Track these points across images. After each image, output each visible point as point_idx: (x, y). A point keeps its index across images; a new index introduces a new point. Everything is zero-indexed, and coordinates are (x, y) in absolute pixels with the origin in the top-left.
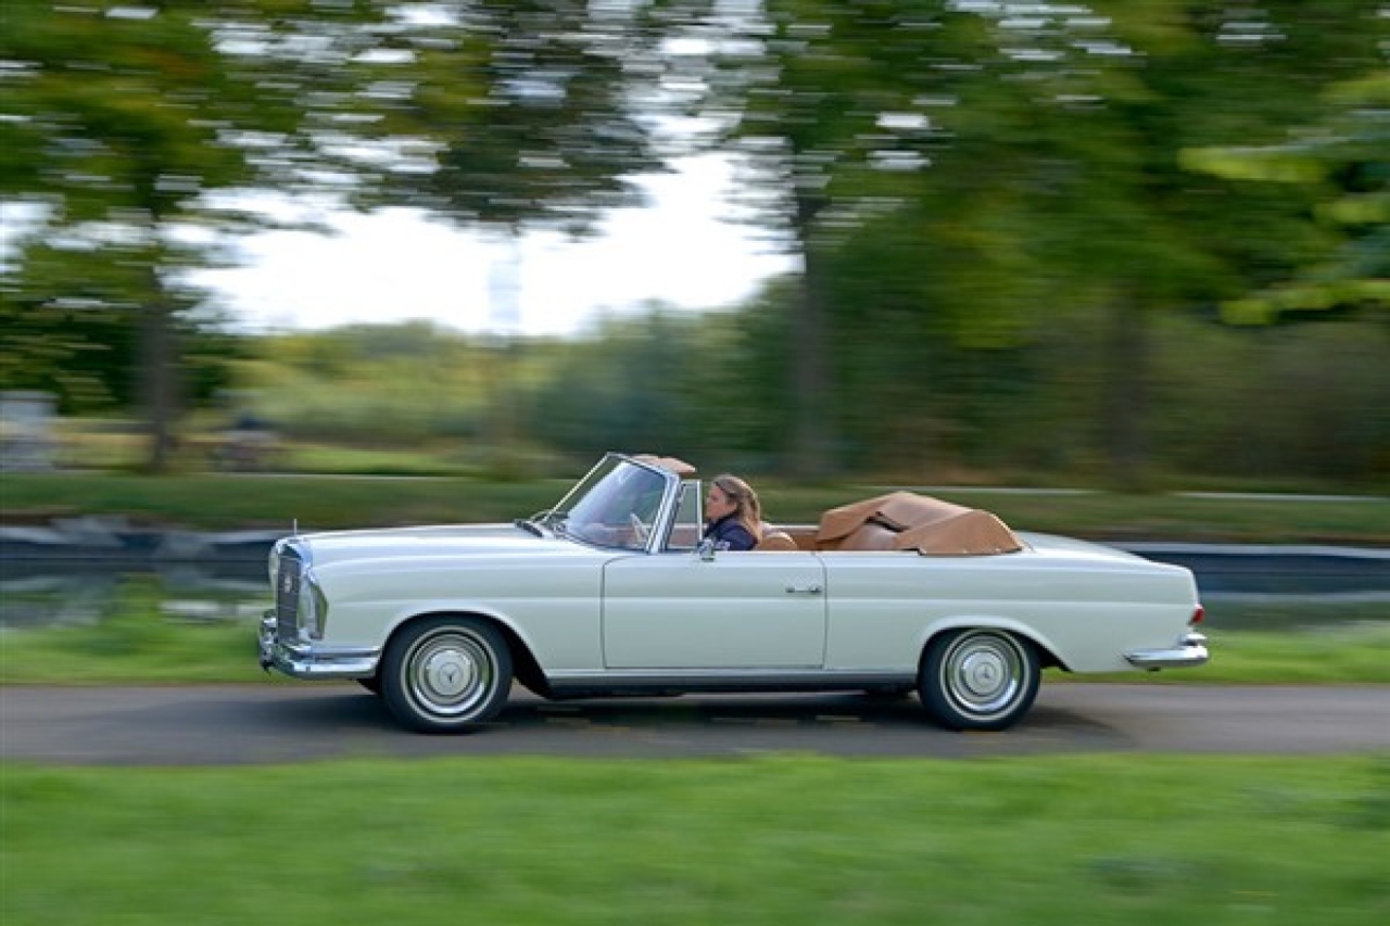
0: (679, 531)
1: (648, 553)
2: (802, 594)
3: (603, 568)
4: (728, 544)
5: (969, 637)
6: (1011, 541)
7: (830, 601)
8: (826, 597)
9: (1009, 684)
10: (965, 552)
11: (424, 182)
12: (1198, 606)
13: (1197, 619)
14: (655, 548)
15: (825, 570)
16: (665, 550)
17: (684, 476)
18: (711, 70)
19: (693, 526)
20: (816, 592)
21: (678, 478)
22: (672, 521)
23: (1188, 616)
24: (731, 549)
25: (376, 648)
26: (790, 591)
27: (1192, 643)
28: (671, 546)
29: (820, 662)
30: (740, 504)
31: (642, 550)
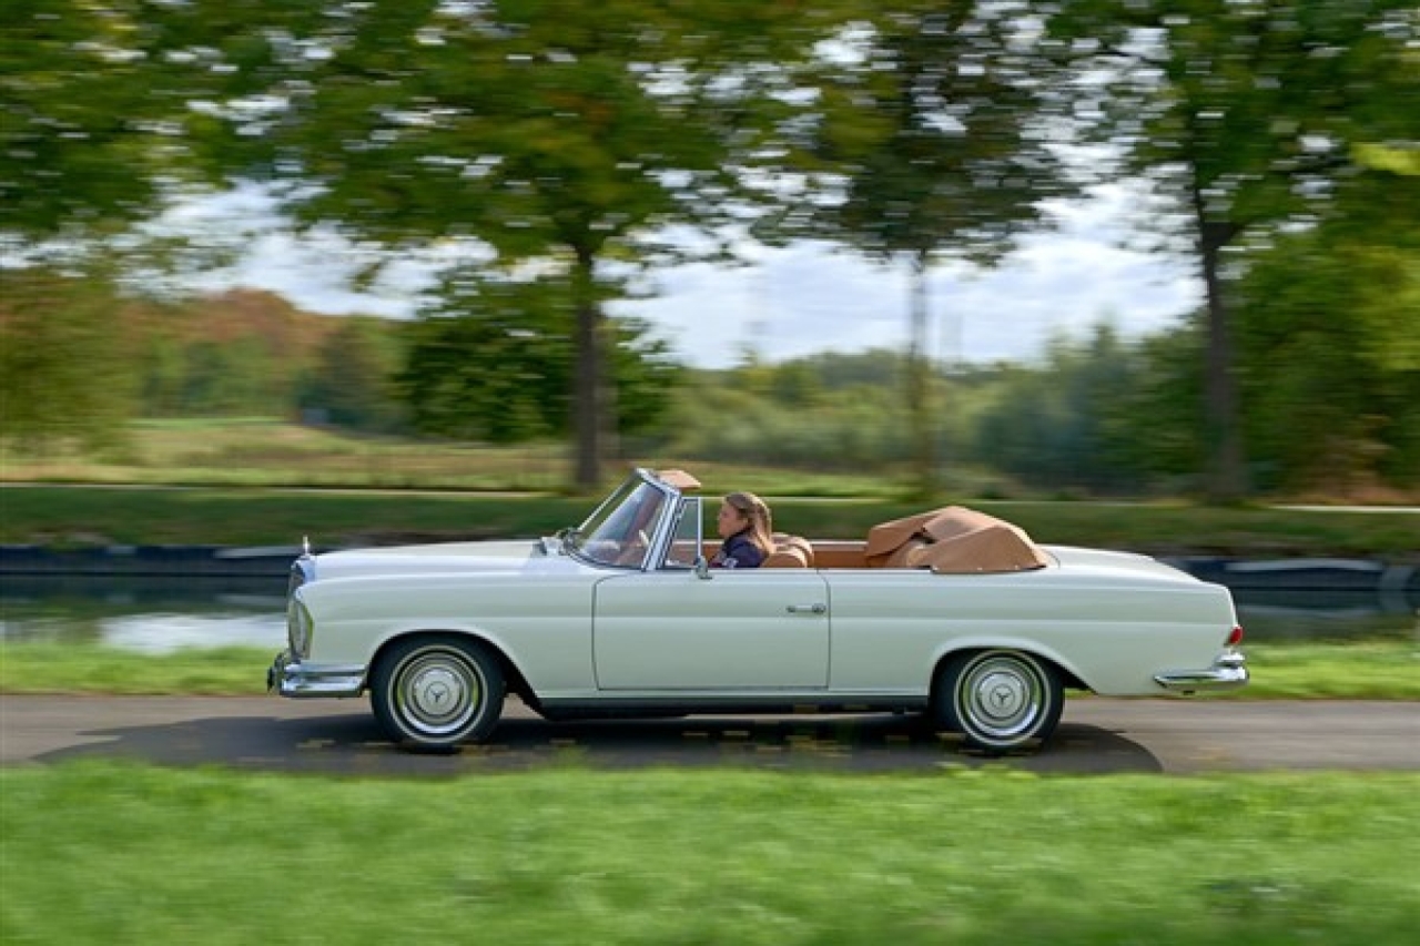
0: (678, 546)
1: (644, 571)
2: (804, 613)
3: (595, 588)
4: (735, 562)
5: (987, 658)
6: (1033, 558)
7: (834, 620)
8: (830, 616)
9: (1029, 708)
10: (980, 569)
11: (832, 215)
12: (1236, 625)
13: (1234, 638)
14: (652, 566)
15: (828, 588)
16: (663, 568)
17: (684, 491)
18: (1107, 98)
19: (693, 543)
20: (817, 611)
21: (678, 493)
22: (671, 537)
23: (1225, 637)
24: (737, 566)
25: (362, 667)
26: (791, 610)
27: (1231, 665)
28: (669, 563)
29: (824, 684)
30: (750, 520)
31: (639, 568)
